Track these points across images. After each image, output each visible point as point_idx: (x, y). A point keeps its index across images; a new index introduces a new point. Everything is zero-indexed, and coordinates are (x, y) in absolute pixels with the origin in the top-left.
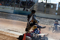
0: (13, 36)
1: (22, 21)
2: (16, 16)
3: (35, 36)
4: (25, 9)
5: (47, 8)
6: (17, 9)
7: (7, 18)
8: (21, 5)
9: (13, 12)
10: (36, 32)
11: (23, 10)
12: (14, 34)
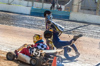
4: (56, 6)
6: (38, 5)
7: (17, 25)
11: (51, 8)
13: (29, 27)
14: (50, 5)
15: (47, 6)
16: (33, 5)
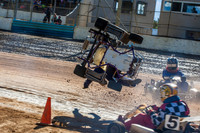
0: (8, 105)
1: (41, 55)
2: (20, 39)
3: (172, 124)
5: (123, 12)
8: (35, 3)
9: (9, 27)
10: (171, 109)
12: (11, 100)
13: (10, 51)
14: (42, 16)
15: (39, 17)
16: (15, 16)
